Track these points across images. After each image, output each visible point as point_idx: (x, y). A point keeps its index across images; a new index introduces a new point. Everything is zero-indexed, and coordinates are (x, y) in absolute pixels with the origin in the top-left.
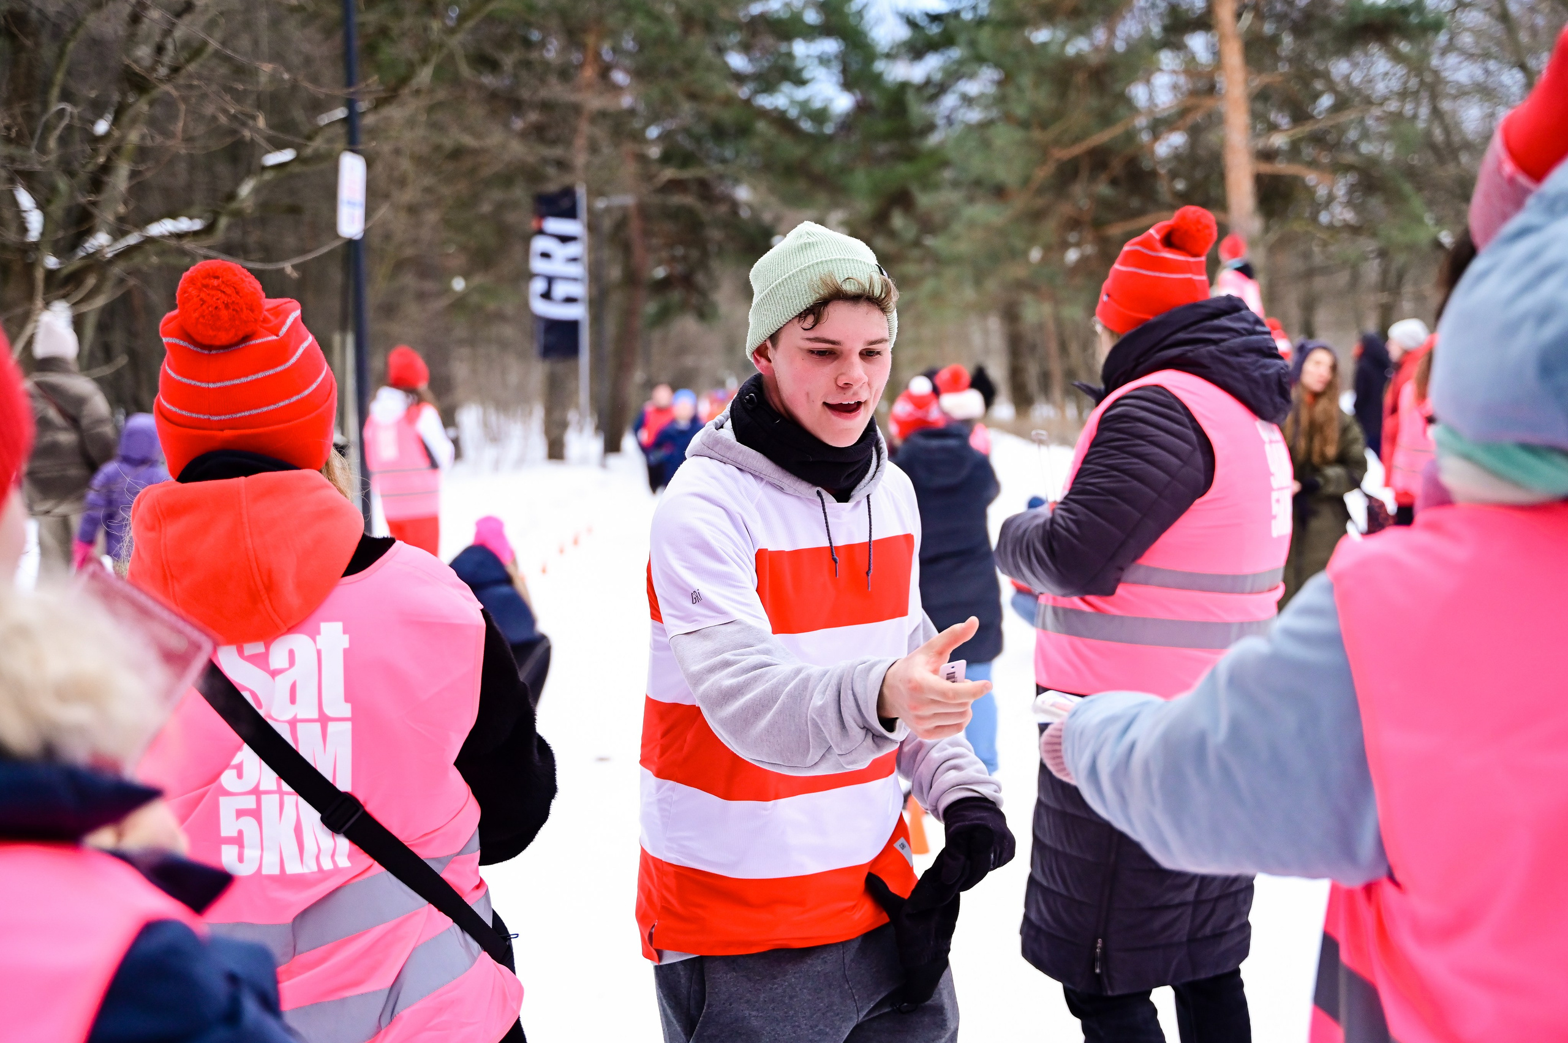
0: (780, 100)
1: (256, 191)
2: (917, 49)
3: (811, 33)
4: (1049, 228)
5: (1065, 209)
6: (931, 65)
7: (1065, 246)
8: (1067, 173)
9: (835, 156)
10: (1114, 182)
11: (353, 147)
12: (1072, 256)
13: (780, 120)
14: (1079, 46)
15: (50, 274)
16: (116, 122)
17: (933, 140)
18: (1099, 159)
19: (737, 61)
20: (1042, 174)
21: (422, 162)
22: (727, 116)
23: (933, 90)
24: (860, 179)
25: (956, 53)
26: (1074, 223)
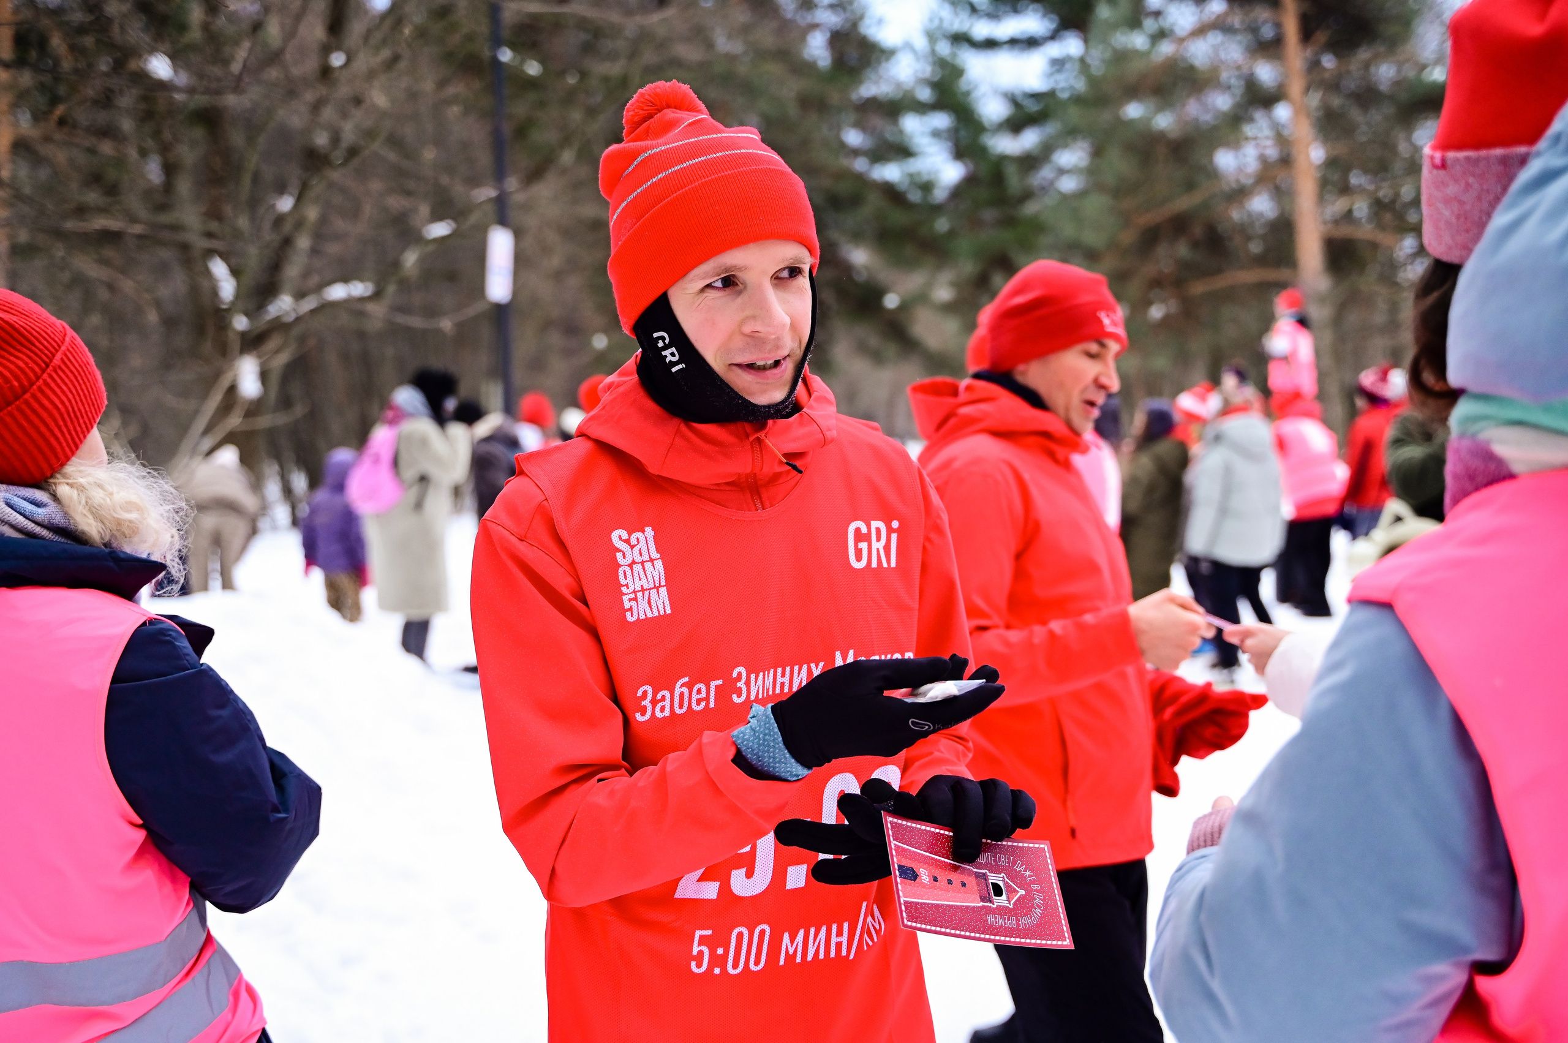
0: (891, 172)
1: (422, 260)
2: (1016, 124)
3: (922, 108)
4: (1134, 288)
5: (1149, 270)
6: (1029, 140)
7: (1149, 303)
8: (1150, 238)
9: (942, 225)
10: (1195, 245)
11: (503, 221)
12: (1156, 312)
13: (890, 192)
14: (1164, 121)
15: (243, 335)
16: (299, 200)
17: (1031, 208)
18: (1179, 225)
19: (853, 137)
20: (1128, 237)
21: (566, 233)
22: (844, 188)
23: (1030, 162)
24: (964, 244)
25: (1051, 128)
26: (1157, 283)
